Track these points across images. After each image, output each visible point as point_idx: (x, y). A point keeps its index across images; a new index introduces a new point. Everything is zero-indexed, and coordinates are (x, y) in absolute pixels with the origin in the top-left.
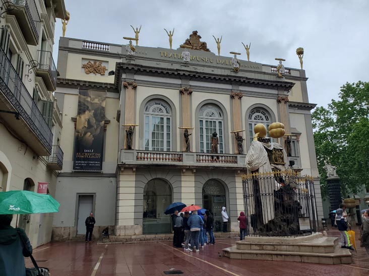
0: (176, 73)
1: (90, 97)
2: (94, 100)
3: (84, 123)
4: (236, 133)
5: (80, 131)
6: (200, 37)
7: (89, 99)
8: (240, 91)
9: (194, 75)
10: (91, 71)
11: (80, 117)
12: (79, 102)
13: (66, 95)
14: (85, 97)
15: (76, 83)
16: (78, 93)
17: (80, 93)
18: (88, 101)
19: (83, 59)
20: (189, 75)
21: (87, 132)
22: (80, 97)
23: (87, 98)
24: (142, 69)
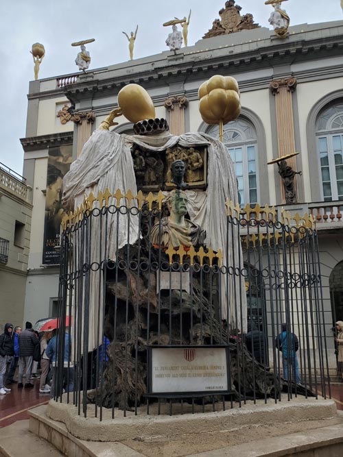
0: (155, 76)
1: (63, 156)
2: (67, 159)
3: (56, 197)
4: (280, 162)
5: (51, 208)
6: (239, 8)
7: (61, 160)
8: (293, 74)
9: (188, 70)
10: (68, 118)
11: (50, 189)
12: (49, 166)
13: (37, 161)
14: (56, 157)
15: (44, 140)
16: (48, 155)
17: (49, 153)
18: (59, 163)
19: (57, 104)
20: (179, 72)
21: (60, 209)
22: (49, 160)
23: (58, 159)
24: (100, 87)
